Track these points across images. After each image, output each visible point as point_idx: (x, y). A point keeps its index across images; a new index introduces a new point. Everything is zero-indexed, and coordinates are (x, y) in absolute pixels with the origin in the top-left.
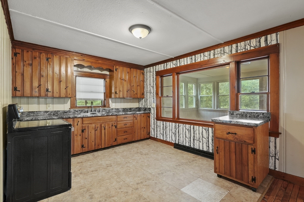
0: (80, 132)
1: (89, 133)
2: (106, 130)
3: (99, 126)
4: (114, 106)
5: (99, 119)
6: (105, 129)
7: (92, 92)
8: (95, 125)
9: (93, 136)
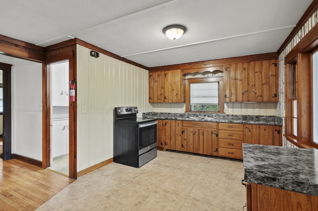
0: (180, 132)
1: (188, 135)
2: (205, 136)
3: (197, 131)
4: (231, 112)
5: (196, 124)
6: (203, 135)
7: (205, 97)
8: (194, 129)
9: (192, 139)
